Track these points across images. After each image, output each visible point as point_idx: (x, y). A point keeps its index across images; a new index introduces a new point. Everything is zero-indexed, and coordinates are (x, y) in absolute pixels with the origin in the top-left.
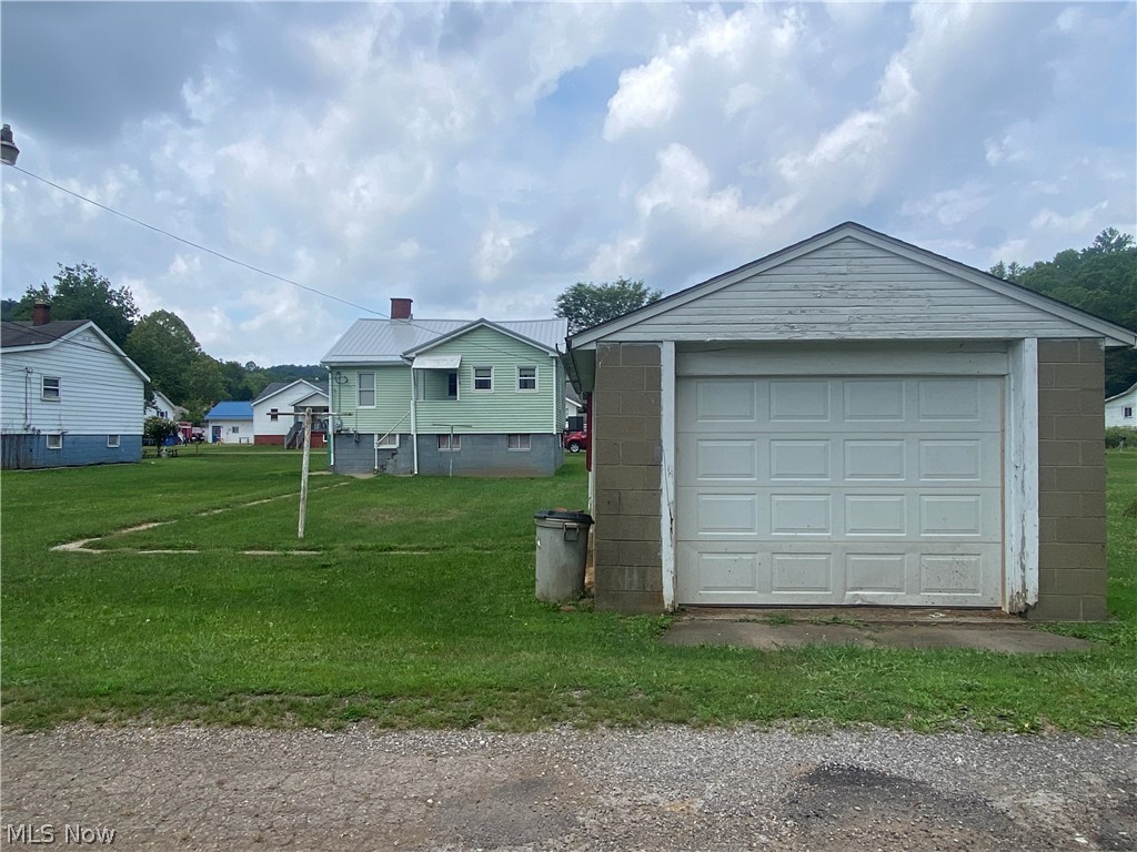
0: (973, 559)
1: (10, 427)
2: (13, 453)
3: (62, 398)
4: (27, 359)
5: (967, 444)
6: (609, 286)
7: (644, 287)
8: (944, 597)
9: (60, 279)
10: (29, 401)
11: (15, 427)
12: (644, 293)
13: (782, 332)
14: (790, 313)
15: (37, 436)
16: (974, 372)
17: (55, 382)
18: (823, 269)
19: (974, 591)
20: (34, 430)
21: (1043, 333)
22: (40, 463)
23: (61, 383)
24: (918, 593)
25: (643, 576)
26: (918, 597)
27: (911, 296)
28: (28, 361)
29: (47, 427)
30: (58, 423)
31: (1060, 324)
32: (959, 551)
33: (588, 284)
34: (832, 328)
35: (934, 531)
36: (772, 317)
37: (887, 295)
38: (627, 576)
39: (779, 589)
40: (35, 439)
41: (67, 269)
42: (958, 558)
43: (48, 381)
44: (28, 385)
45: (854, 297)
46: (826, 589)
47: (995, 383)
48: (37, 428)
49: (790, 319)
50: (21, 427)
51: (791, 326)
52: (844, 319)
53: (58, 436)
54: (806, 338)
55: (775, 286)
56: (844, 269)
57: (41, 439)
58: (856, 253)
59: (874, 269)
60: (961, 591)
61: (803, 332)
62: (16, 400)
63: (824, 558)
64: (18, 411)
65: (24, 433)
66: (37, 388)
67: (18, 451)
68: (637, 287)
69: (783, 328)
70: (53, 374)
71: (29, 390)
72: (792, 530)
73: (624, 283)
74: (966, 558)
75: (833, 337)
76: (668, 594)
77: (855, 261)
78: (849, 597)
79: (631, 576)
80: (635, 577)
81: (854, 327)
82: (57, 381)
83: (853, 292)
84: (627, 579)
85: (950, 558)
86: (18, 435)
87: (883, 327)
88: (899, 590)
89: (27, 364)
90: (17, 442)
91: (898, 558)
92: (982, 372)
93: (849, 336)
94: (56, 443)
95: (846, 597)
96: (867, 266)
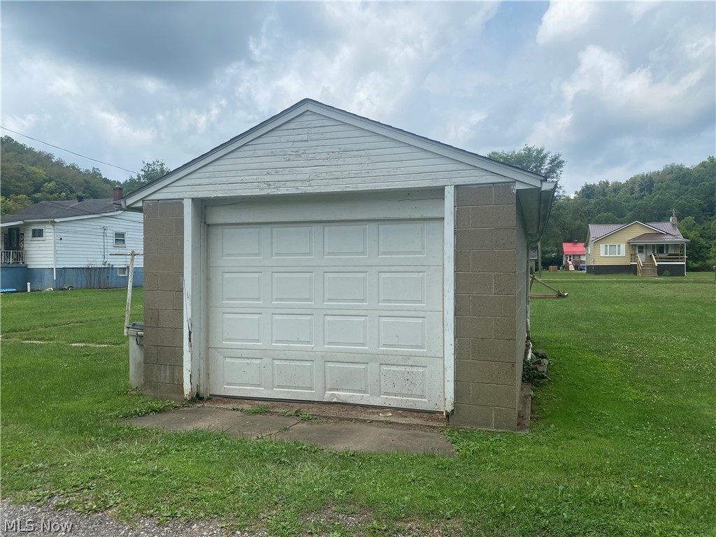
0: (421, 370)
1: (94, 263)
2: (97, 278)
3: (127, 245)
4: (105, 221)
5: (415, 275)
6: (516, 153)
7: (545, 152)
8: (398, 400)
9: (145, 171)
10: (106, 247)
11: (98, 263)
12: (545, 157)
13: (262, 189)
14: (268, 174)
15: (111, 269)
16: (417, 215)
17: (123, 235)
18: (291, 138)
19: (422, 397)
20: (109, 265)
21: (460, 181)
22: (114, 285)
23: (126, 236)
24: (379, 396)
25: (173, 373)
26: (379, 399)
27: (355, 156)
28: (104, 223)
29: (119, 263)
30: (125, 260)
31: (476, 172)
32: (410, 362)
33: (500, 152)
34: (298, 184)
35: (389, 346)
36: (255, 177)
37: (336, 156)
38: (162, 372)
39: (279, 387)
40: (110, 270)
41: (148, 164)
42: (408, 369)
43: (117, 235)
44: (105, 238)
45: (314, 159)
46: (311, 388)
47: (437, 224)
48: (111, 263)
49: (268, 178)
50: (101, 263)
51: (268, 184)
52: (306, 177)
53: (125, 268)
54: (279, 193)
55: (259, 153)
56: (305, 137)
57: (114, 270)
58: (314, 124)
59: (328, 136)
60: (412, 396)
61: (276, 188)
62: (97, 247)
63: (309, 364)
64: (99, 253)
65: (103, 266)
66: (111, 241)
67: (99, 277)
68: (540, 152)
69: (264, 186)
70: (121, 230)
71: (106, 241)
72: (287, 341)
73: (530, 150)
74: (415, 369)
75: (299, 192)
76: (187, 388)
77: (314, 130)
78: (328, 396)
79: (165, 372)
80: (168, 373)
81: (313, 183)
82: (124, 235)
83: (312, 155)
84: (163, 375)
85: (402, 369)
86: (100, 268)
87: (335, 182)
88: (365, 392)
89: (104, 225)
90: (99, 272)
91: (363, 366)
92: (425, 216)
93: (310, 190)
94: (124, 273)
95: (326, 396)
96: (322, 133)
